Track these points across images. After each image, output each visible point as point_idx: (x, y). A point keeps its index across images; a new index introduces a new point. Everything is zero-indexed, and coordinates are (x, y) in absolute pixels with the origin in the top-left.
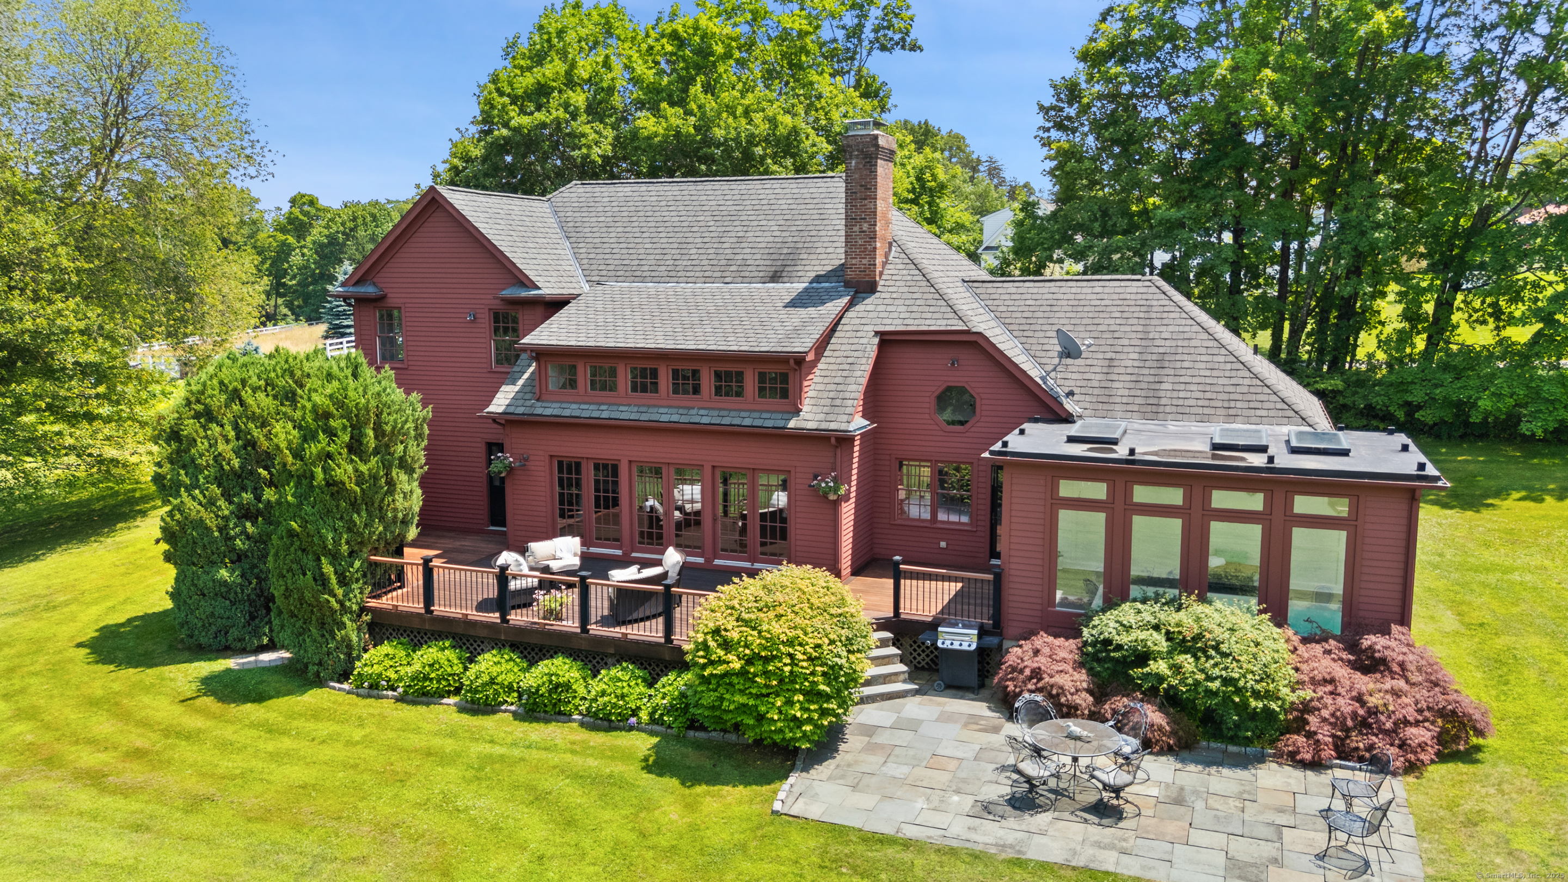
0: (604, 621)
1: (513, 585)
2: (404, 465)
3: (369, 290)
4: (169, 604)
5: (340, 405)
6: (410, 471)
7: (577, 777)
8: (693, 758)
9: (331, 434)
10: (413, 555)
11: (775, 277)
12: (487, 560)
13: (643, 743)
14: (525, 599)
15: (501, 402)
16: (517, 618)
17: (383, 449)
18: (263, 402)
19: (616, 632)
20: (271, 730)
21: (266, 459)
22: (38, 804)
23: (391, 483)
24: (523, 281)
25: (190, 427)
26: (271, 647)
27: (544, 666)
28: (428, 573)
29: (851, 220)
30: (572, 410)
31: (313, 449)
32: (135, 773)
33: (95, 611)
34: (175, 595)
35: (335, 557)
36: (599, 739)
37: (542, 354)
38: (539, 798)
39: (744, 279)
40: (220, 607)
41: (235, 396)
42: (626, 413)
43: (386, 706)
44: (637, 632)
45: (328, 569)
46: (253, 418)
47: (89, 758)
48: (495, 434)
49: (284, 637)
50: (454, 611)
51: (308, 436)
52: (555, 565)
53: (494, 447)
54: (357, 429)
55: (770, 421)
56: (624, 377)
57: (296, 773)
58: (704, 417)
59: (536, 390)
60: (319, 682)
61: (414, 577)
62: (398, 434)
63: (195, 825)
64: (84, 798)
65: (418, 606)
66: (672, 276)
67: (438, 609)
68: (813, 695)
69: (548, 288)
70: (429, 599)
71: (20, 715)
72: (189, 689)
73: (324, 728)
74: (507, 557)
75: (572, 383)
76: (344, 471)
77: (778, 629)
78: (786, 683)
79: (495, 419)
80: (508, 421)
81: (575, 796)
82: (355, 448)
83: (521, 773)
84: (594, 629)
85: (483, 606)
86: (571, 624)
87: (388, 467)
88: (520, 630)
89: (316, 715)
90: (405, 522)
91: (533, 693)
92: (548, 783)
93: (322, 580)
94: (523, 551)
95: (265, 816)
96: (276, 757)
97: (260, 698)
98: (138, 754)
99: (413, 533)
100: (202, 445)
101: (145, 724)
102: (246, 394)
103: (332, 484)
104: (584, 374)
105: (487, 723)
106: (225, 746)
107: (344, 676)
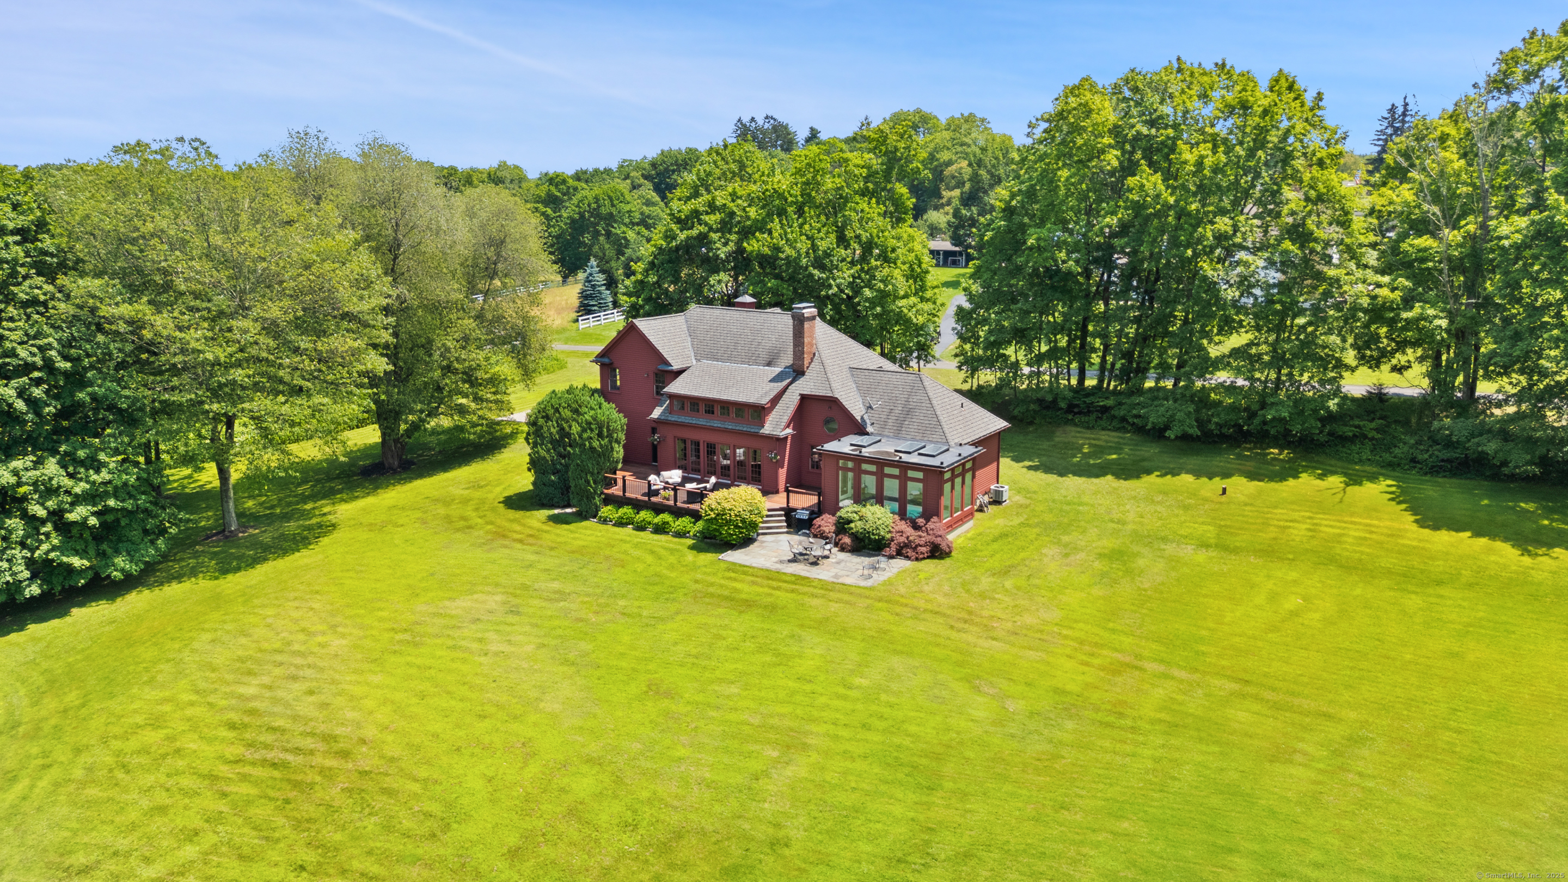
0: (684, 502)
1: (653, 488)
2: (618, 442)
3: (606, 360)
4: (531, 487)
5: (595, 419)
6: (619, 443)
7: (665, 549)
8: (703, 545)
9: (592, 430)
10: (620, 474)
11: (769, 364)
12: (645, 478)
13: (690, 542)
14: (656, 493)
15: (657, 413)
16: (654, 499)
17: (610, 436)
18: (567, 413)
19: (686, 506)
20: (572, 532)
21: (568, 435)
22: (506, 547)
23: (612, 448)
24: (667, 363)
25: (541, 421)
26: (569, 506)
27: (661, 516)
28: (624, 481)
29: (795, 346)
30: (682, 419)
31: (585, 436)
32: (531, 540)
33: (498, 489)
34: (534, 484)
35: (592, 474)
36: (677, 540)
37: (672, 397)
38: (652, 552)
39: (757, 364)
40: (551, 490)
41: (557, 410)
42: (702, 422)
43: (609, 527)
44: (692, 506)
45: (590, 479)
46: (563, 419)
47: (519, 536)
48: (654, 425)
49: (574, 502)
50: (633, 496)
51: (584, 430)
52: (670, 481)
53: (654, 431)
54: (600, 428)
55: (753, 430)
56: (702, 408)
57: (581, 543)
58: (730, 426)
59: (670, 410)
60: (586, 518)
61: (620, 482)
62: (615, 430)
63: (552, 553)
64: (519, 546)
65: (621, 493)
66: (729, 360)
67: (627, 495)
68: (737, 527)
69: (676, 366)
70: (624, 491)
71: (487, 523)
72: (544, 519)
73: (589, 532)
74: (652, 478)
75: (683, 408)
76: (596, 444)
77: (727, 506)
78: (728, 522)
79: (655, 421)
80: (658, 421)
81: (663, 552)
82: (600, 435)
83: (649, 547)
84: (679, 504)
85: (644, 495)
86: (671, 503)
87: (610, 442)
88: (655, 504)
89: (586, 528)
90: (617, 462)
91: (657, 525)
92: (655, 549)
93: (588, 482)
94: (658, 474)
95: (573, 552)
96: (574, 538)
97: (567, 523)
98: (531, 536)
99: (620, 466)
100: (545, 429)
101: (530, 527)
102: (561, 410)
103: (592, 448)
104: (688, 405)
105: (642, 534)
106: (558, 535)
107: (595, 517)
